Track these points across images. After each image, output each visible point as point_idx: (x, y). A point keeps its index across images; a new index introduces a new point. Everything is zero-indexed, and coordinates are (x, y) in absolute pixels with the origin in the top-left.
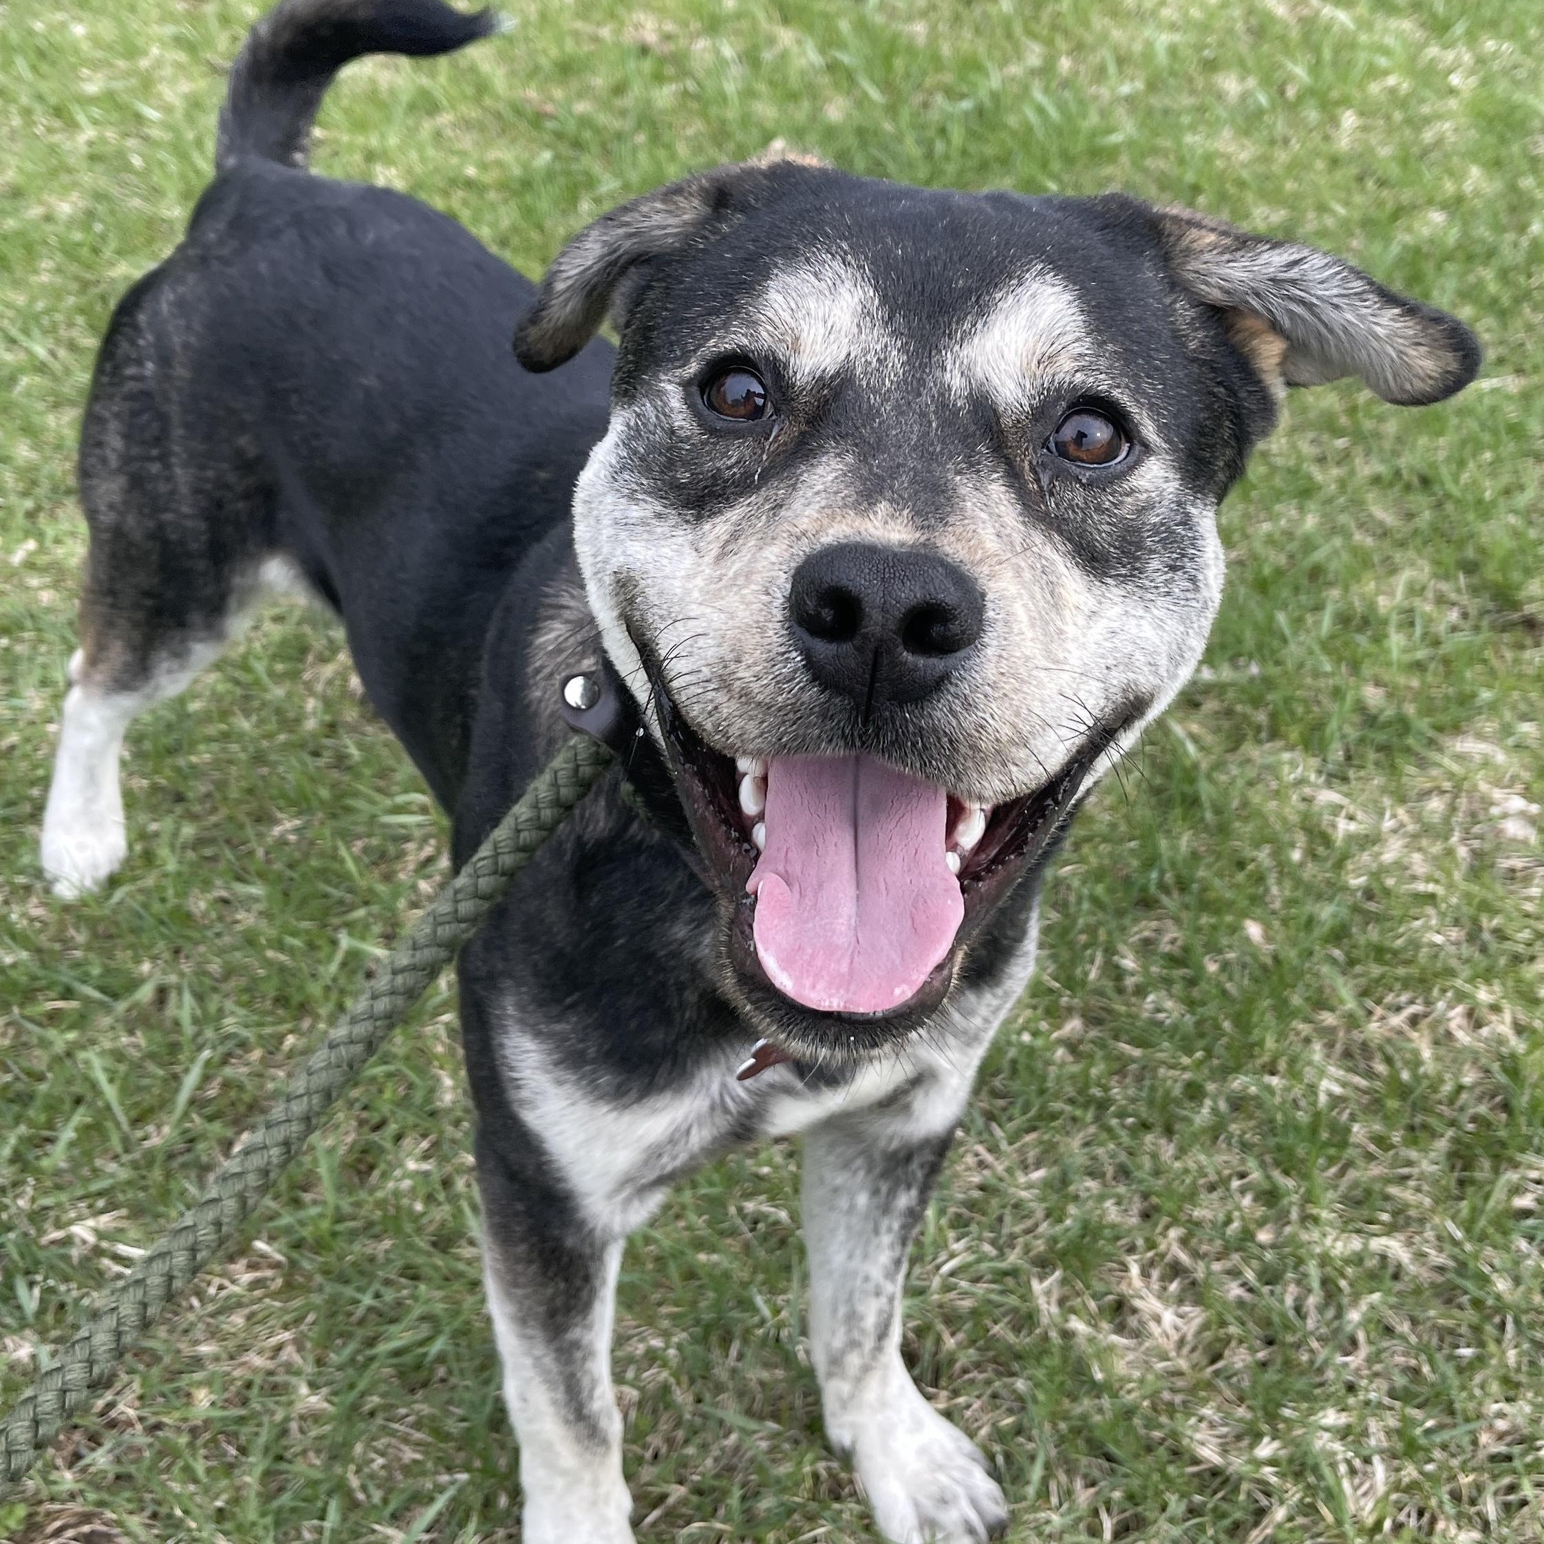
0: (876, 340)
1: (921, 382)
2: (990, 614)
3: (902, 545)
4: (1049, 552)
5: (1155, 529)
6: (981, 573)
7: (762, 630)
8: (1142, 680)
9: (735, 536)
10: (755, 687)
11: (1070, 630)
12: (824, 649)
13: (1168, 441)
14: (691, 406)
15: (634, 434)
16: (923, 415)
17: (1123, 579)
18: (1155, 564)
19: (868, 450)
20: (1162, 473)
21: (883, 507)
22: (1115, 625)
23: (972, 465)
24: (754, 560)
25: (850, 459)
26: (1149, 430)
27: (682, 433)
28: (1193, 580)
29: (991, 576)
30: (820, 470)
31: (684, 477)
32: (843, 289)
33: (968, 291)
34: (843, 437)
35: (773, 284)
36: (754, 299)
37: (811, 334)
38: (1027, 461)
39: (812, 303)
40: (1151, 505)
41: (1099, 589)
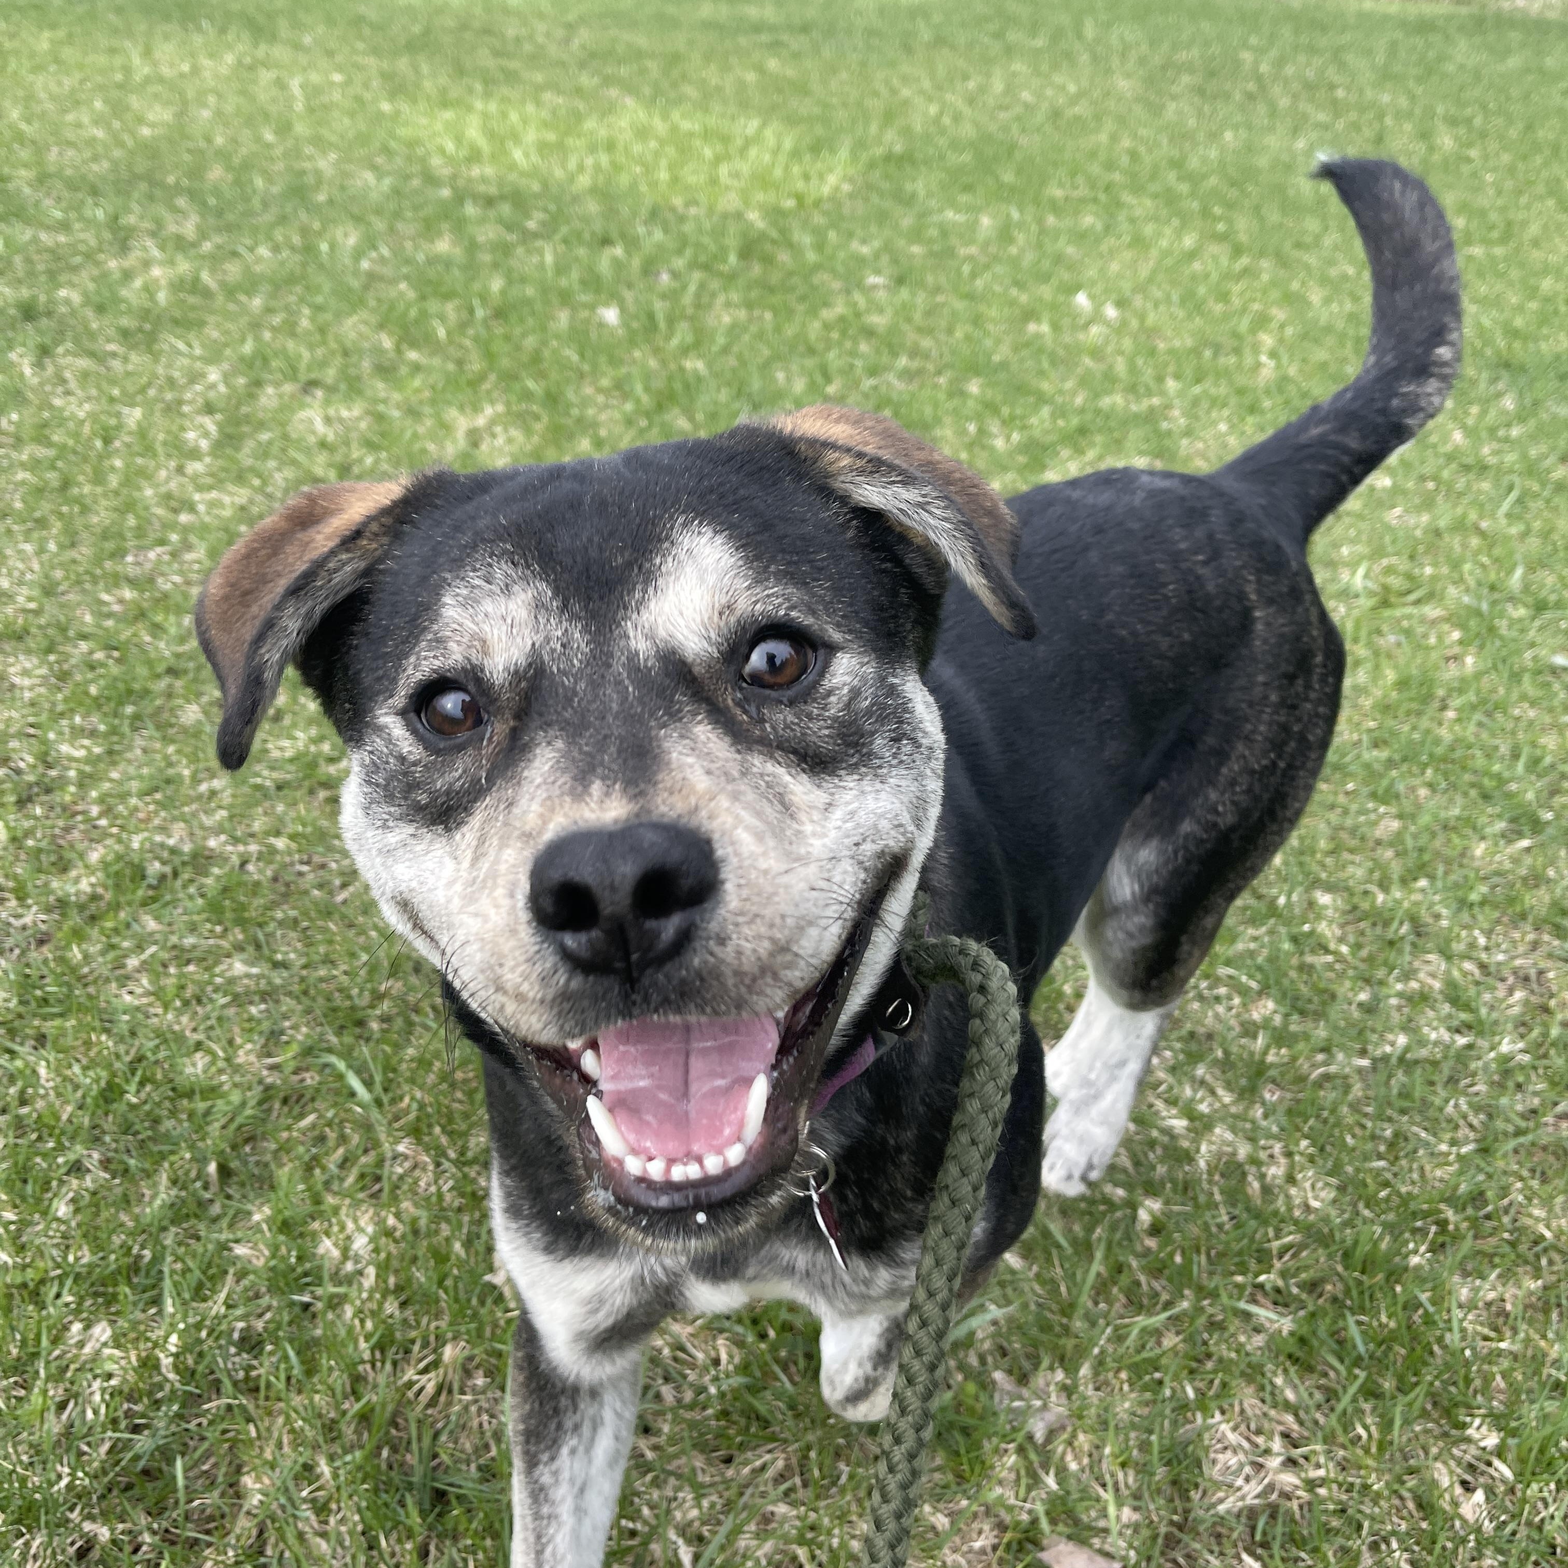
0: (556, 627)
1: (610, 655)
2: (719, 853)
3: (616, 821)
4: (770, 767)
5: (868, 713)
7: (513, 932)
8: (892, 843)
9: (482, 840)
10: (525, 987)
11: (808, 828)
12: (570, 940)
13: (850, 632)
14: (414, 732)
15: (372, 770)
16: (619, 683)
17: (853, 768)
18: (877, 743)
19: (572, 731)
20: (854, 661)
21: (597, 787)
23: (674, 716)
24: (496, 861)
25: (560, 744)
26: (831, 632)
27: (412, 758)
29: (711, 817)
30: (537, 763)
31: (423, 798)
32: (516, 588)
33: (629, 565)
34: (549, 724)
35: (447, 599)
36: (435, 617)
37: (495, 633)
38: (729, 698)
39: (488, 606)
40: (855, 693)
41: (830, 782)
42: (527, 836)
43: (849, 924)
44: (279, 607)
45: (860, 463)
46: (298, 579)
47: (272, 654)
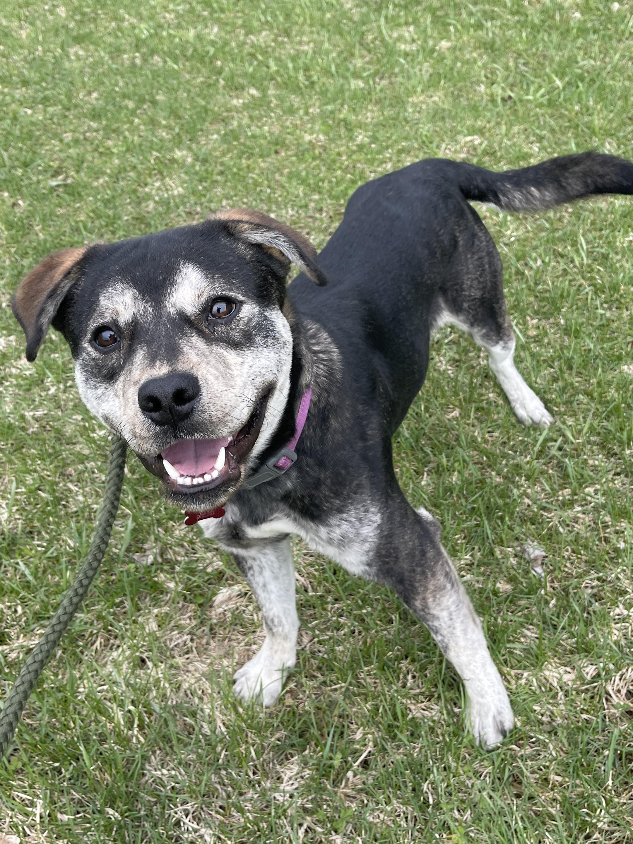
0: (141, 306)
1: (161, 314)
2: (201, 382)
3: (165, 374)
4: (222, 351)
5: (254, 328)
6: (194, 371)
7: (136, 416)
8: (267, 378)
10: (142, 434)
11: (235, 373)
12: (155, 415)
13: (248, 296)
14: (95, 348)
16: (165, 324)
17: (249, 347)
18: (258, 339)
19: (149, 344)
20: (251, 307)
21: (158, 363)
22: (250, 364)
23: (184, 335)
25: (145, 349)
26: (241, 297)
27: (97, 358)
28: (274, 338)
29: (197, 370)
30: (138, 356)
31: (105, 372)
32: (125, 292)
33: (165, 280)
34: (142, 342)
35: (101, 298)
36: (98, 305)
37: (120, 308)
38: (203, 326)
39: (116, 299)
40: (250, 320)
41: (242, 353)
42: (135, 383)
43: (252, 409)
44: (45, 302)
45: (252, 226)
46: (51, 292)
47: (45, 320)
